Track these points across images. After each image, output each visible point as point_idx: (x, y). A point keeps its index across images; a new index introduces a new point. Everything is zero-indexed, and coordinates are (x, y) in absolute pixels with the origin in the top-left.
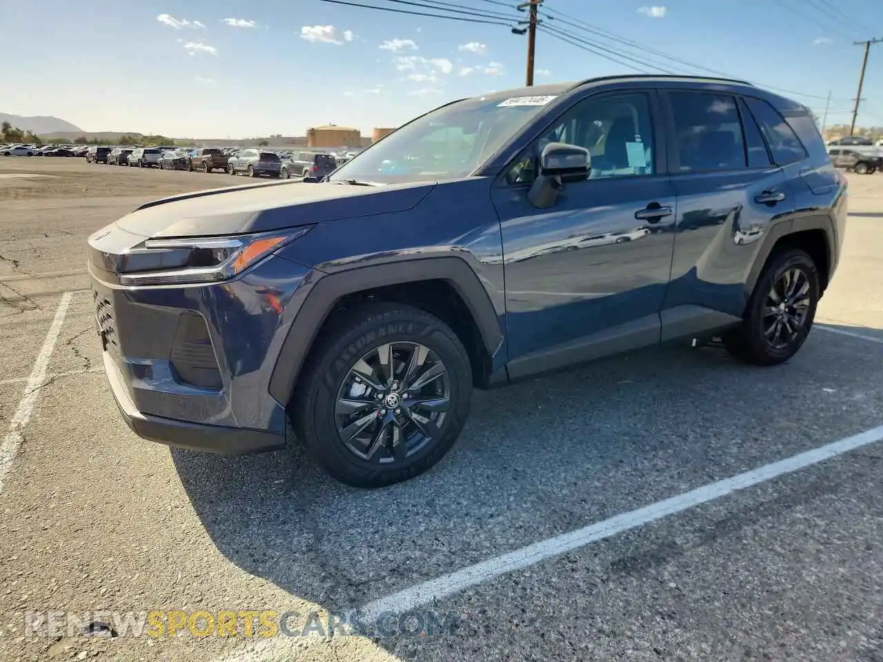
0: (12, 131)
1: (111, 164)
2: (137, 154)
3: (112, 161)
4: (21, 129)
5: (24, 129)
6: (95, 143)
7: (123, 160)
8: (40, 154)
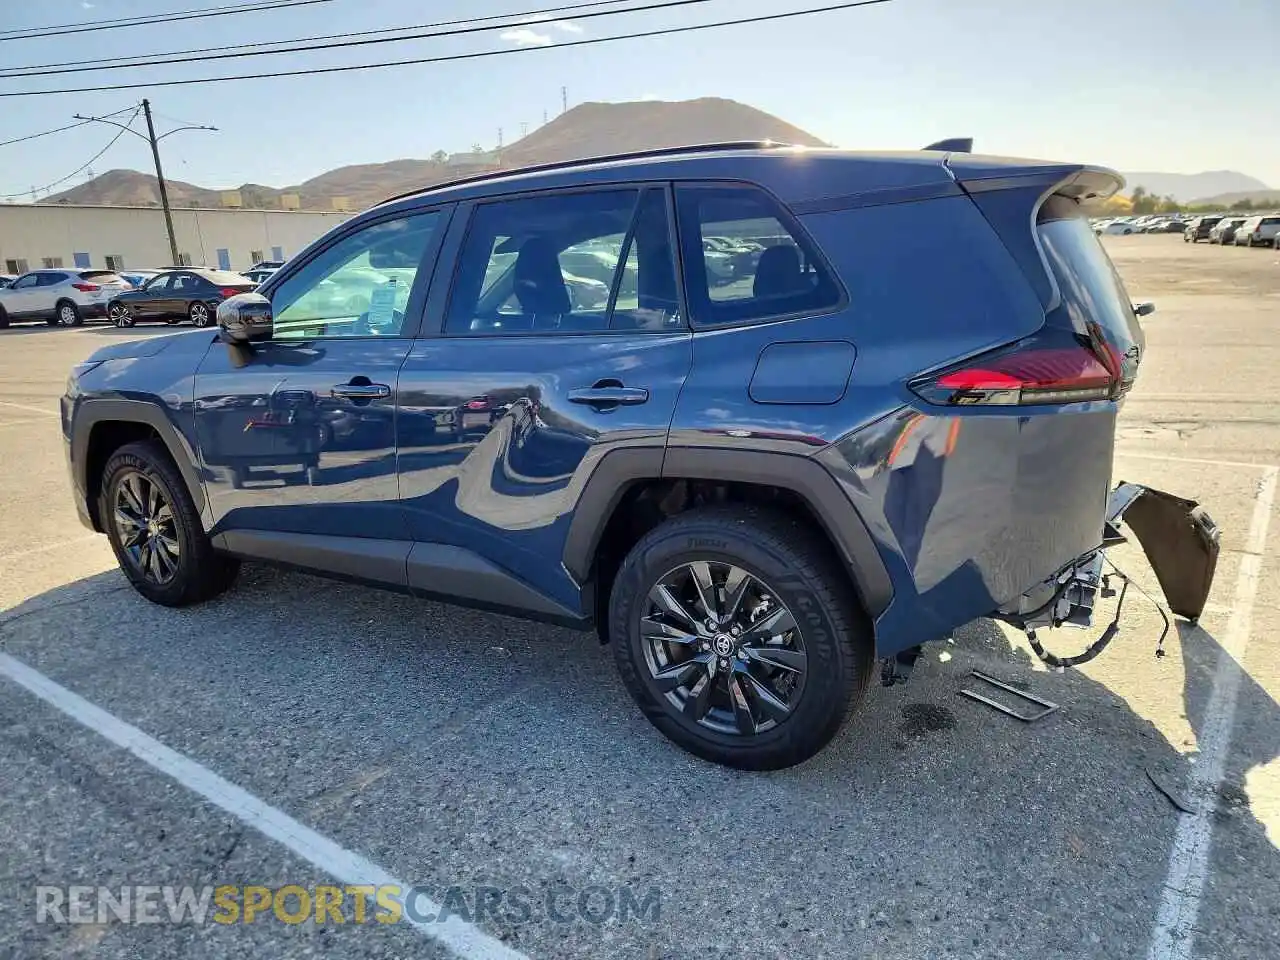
0: (1144, 199)
1: (1213, 242)
2: (1251, 225)
3: (1214, 238)
4: (1157, 195)
5: (1162, 193)
6: (1196, 211)
7: (1228, 239)
8: (1144, 231)
